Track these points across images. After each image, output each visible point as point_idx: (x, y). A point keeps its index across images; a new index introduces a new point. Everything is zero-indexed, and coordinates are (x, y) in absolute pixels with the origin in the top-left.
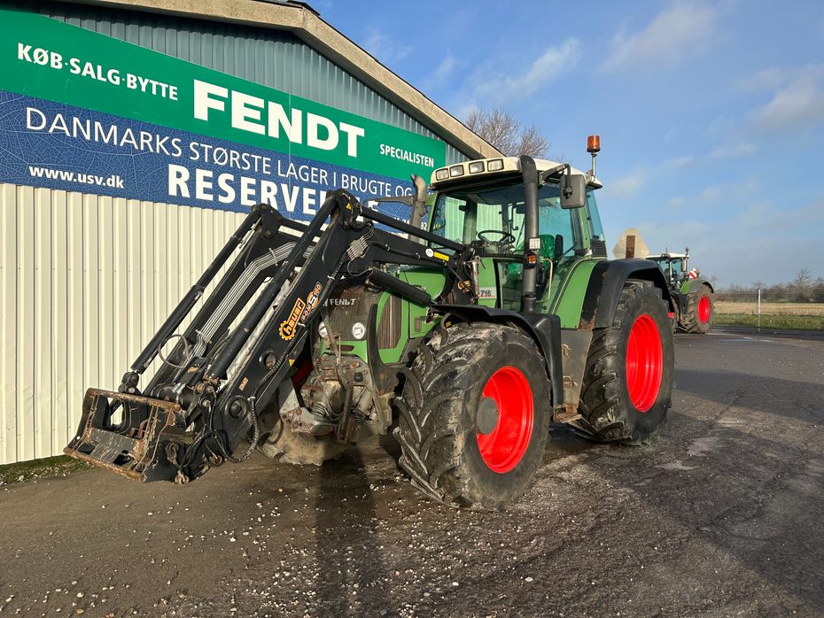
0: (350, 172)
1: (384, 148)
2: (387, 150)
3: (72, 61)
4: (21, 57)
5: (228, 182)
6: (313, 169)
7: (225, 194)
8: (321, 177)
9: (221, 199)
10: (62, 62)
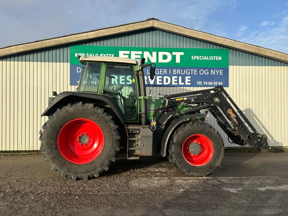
0: (177, 68)
1: (194, 57)
2: (194, 58)
3: (87, 54)
4: (75, 56)
5: (129, 78)
6: (161, 70)
7: (129, 82)
8: (164, 72)
9: (128, 83)
10: (85, 55)
